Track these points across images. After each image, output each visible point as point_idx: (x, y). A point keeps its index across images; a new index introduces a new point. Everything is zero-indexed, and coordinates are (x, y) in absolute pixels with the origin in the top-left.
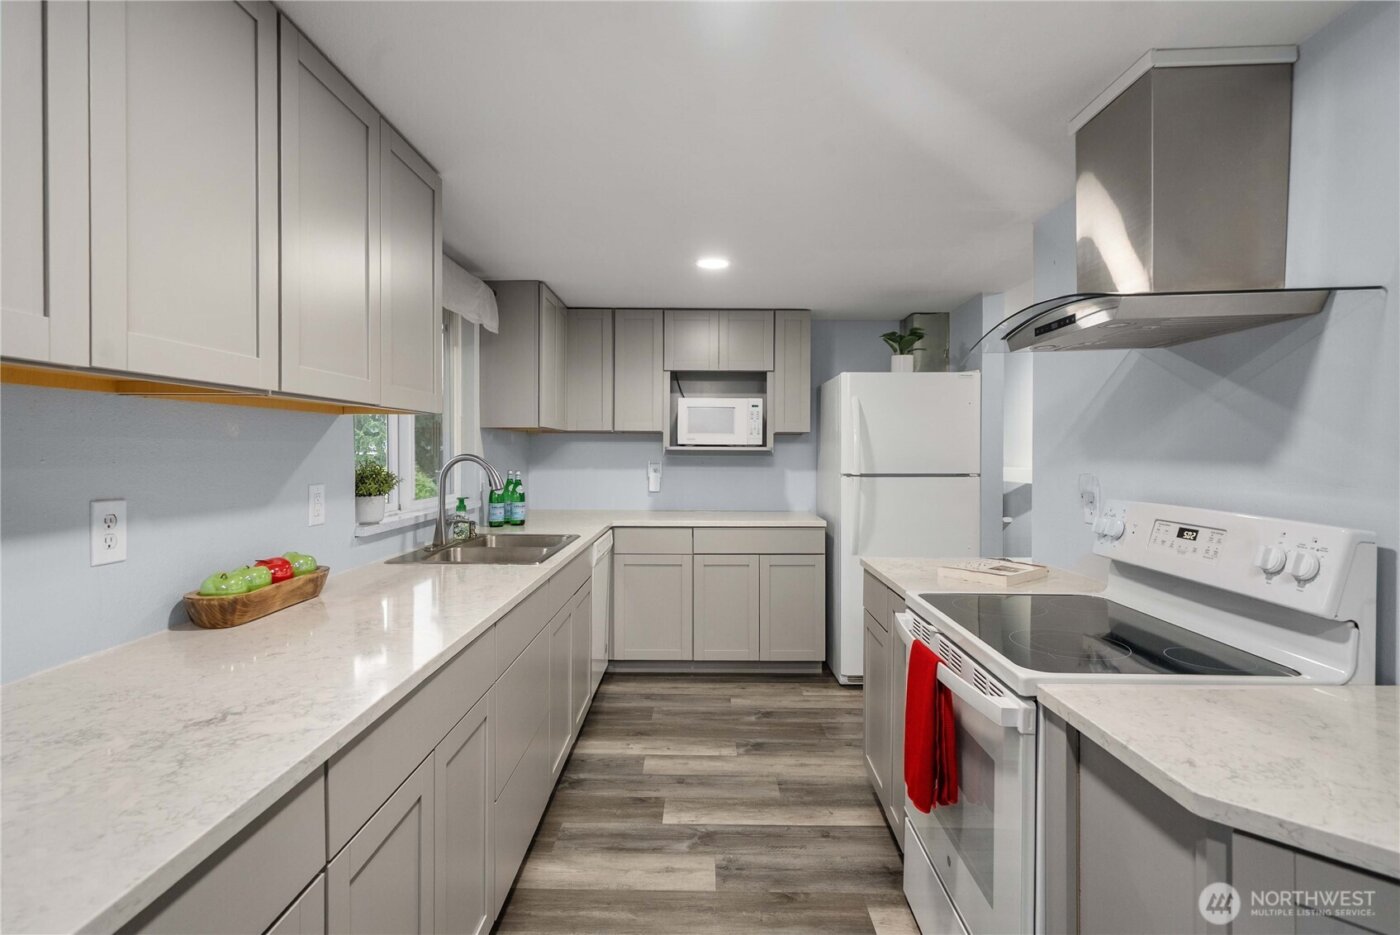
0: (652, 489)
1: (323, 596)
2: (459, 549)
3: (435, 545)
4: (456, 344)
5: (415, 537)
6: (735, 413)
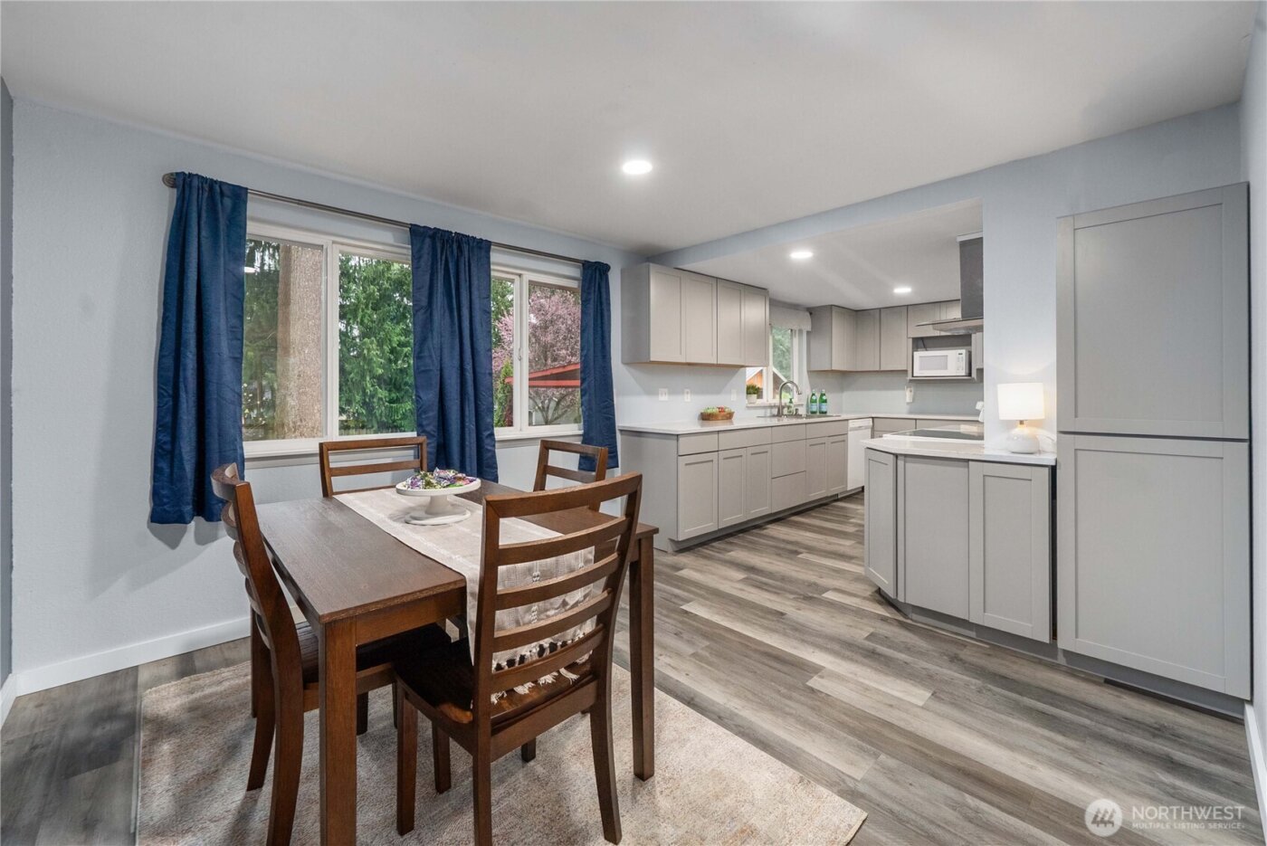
0: (907, 401)
3: (778, 415)
6: (949, 358)
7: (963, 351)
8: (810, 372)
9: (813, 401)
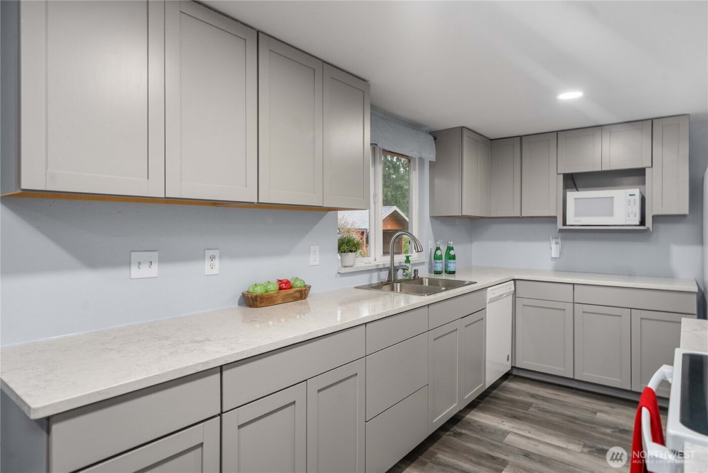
0: (553, 256)
1: (307, 299)
2: (399, 284)
3: (388, 281)
4: (415, 170)
5: (379, 276)
6: (616, 201)
7: (636, 191)
8: (434, 218)
9: (437, 258)
